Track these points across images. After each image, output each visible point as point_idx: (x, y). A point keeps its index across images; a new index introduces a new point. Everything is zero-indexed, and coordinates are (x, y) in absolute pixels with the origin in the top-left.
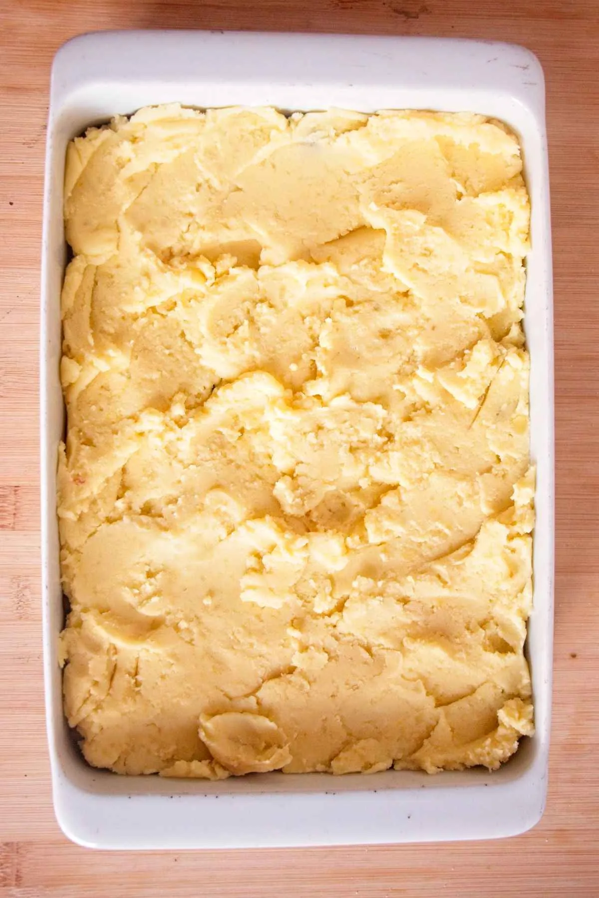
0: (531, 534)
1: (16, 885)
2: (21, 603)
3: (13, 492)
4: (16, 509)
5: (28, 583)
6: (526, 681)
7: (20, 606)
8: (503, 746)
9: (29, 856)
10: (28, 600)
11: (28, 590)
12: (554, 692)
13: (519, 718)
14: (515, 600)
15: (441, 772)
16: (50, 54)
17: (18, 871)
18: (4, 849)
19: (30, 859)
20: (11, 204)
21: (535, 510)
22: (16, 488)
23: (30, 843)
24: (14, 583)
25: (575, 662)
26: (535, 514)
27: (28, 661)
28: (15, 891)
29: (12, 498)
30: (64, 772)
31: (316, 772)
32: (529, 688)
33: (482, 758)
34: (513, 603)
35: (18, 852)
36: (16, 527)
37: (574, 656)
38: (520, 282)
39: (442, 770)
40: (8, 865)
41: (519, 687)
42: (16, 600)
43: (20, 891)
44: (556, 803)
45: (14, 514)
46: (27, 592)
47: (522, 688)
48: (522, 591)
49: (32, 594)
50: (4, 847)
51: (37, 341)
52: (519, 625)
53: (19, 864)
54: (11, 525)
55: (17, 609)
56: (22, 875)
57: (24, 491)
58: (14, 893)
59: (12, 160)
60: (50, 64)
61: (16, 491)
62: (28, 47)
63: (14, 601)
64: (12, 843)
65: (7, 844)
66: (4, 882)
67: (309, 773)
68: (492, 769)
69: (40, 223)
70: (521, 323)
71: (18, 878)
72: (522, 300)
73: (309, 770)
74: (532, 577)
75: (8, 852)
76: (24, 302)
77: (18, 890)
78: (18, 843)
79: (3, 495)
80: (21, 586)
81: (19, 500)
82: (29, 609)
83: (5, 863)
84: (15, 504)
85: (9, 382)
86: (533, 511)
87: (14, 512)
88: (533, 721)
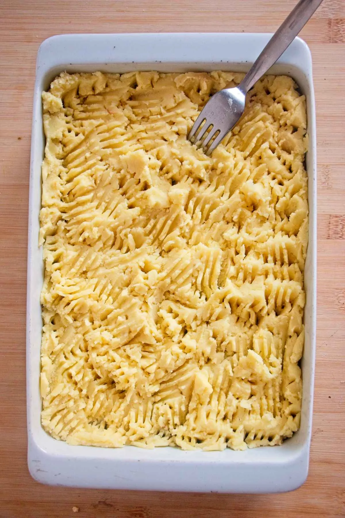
0: (42, 207)
1: (331, 20)
2: (327, 174)
3: (330, 235)
4: (329, 226)
5: (322, 185)
6: (47, 122)
7: (327, 172)
8: (60, 86)
9: (324, 36)
10: (323, 176)
11: (323, 181)
12: (31, 119)
13: (51, 102)
14: (52, 170)
15: (94, 73)
16: (307, 482)
17: (330, 27)
18: (337, 39)
19: (324, 33)
20: (330, 397)
21: (39, 220)
22: (328, 238)
23: (323, 42)
24: (330, 186)
25: (19, 135)
26: (39, 218)
27: (323, 142)
28: (332, 16)
29: (331, 232)
30: (306, 77)
31: (165, 73)
32: (44, 118)
33: (71, 78)
34: (53, 168)
35: (330, 37)
36: (329, 216)
37: (19, 139)
38: (44, 348)
39: (93, 74)
40: (335, 31)
41: (50, 119)
42: (329, 176)
43: (329, 16)
44: (32, 57)
45: (330, 223)
46: (324, 180)
47: (49, 118)
48: (48, 175)
49: (321, 179)
50: (337, 40)
51: (318, 320)
52: (49, 155)
53: (330, 31)
54: (331, 217)
55: (329, 171)
56: (328, 25)
57: (325, 236)
58: (332, 15)
59: (329, 422)
60: (309, 476)
61: (329, 236)
62: (320, 486)
63: (330, 175)
64: (333, 43)
65: (336, 42)
66: (337, 21)
67: (169, 73)
68: (64, 72)
69: (315, 386)
70: (44, 324)
71: (330, 23)
72: (43, 338)
73: (170, 75)
74: (42, 182)
75: (335, 38)
76: (324, 342)
77: (330, 17)
78: (330, 42)
79: (336, 234)
80: (326, 184)
81: (327, 231)
82: (322, 171)
83: (337, 32)
84: (330, 229)
85: (332, 297)
86: (40, 220)
87: (330, 225)
88: (43, 100)
